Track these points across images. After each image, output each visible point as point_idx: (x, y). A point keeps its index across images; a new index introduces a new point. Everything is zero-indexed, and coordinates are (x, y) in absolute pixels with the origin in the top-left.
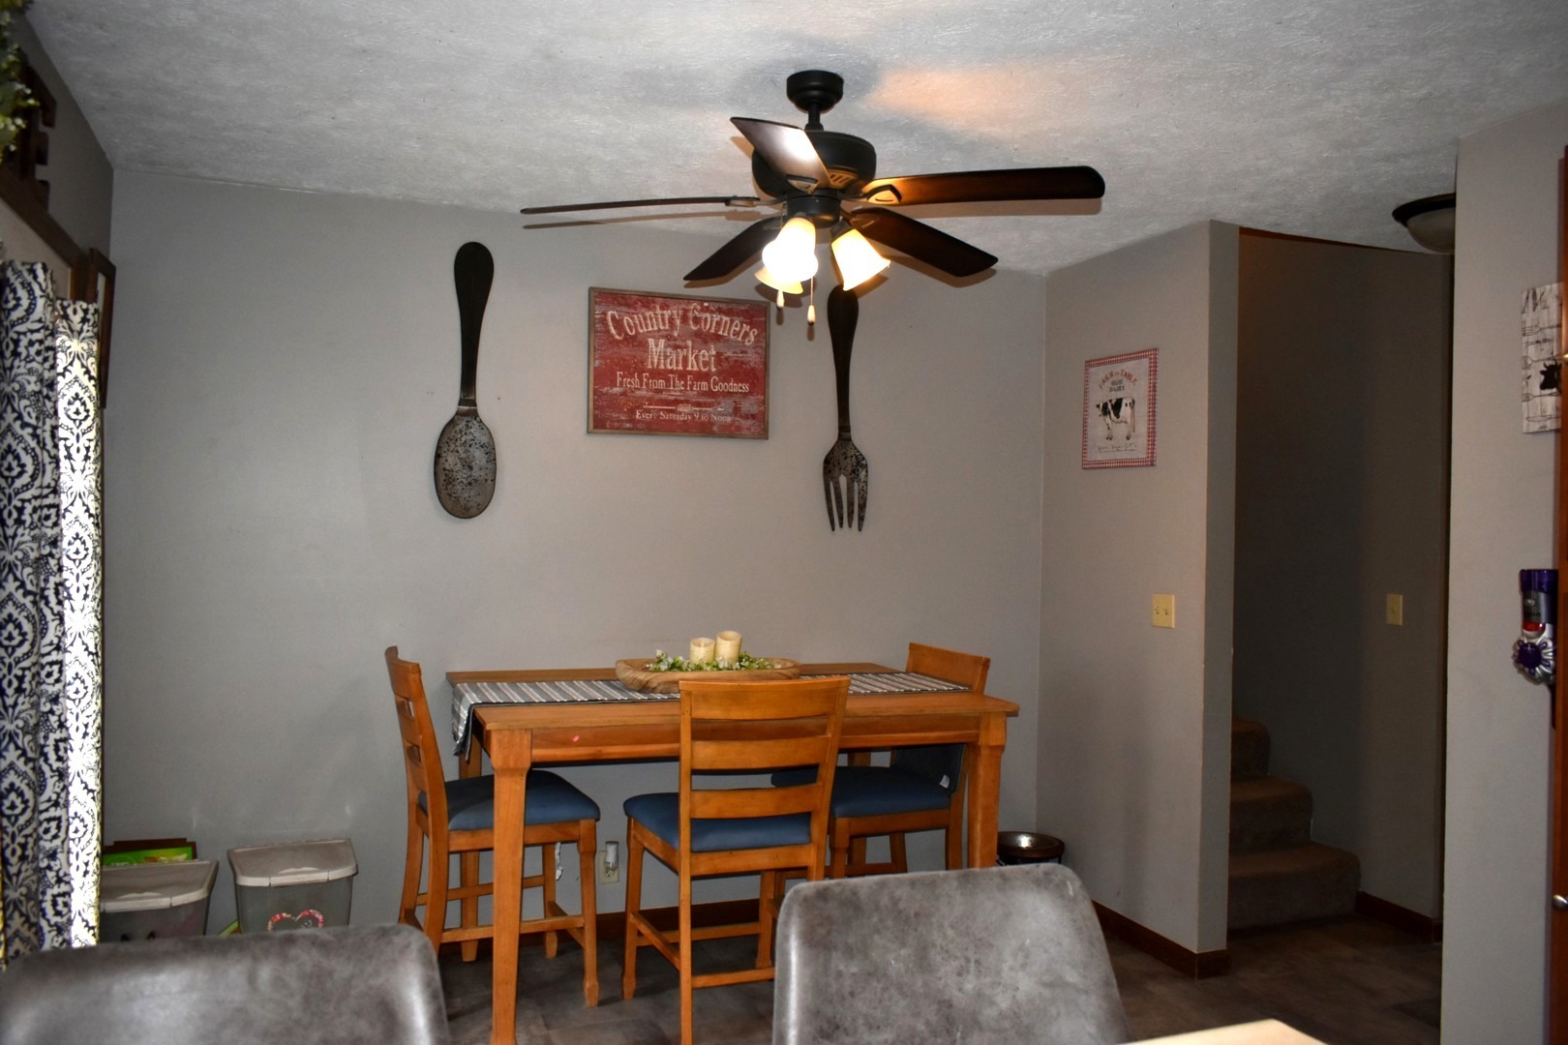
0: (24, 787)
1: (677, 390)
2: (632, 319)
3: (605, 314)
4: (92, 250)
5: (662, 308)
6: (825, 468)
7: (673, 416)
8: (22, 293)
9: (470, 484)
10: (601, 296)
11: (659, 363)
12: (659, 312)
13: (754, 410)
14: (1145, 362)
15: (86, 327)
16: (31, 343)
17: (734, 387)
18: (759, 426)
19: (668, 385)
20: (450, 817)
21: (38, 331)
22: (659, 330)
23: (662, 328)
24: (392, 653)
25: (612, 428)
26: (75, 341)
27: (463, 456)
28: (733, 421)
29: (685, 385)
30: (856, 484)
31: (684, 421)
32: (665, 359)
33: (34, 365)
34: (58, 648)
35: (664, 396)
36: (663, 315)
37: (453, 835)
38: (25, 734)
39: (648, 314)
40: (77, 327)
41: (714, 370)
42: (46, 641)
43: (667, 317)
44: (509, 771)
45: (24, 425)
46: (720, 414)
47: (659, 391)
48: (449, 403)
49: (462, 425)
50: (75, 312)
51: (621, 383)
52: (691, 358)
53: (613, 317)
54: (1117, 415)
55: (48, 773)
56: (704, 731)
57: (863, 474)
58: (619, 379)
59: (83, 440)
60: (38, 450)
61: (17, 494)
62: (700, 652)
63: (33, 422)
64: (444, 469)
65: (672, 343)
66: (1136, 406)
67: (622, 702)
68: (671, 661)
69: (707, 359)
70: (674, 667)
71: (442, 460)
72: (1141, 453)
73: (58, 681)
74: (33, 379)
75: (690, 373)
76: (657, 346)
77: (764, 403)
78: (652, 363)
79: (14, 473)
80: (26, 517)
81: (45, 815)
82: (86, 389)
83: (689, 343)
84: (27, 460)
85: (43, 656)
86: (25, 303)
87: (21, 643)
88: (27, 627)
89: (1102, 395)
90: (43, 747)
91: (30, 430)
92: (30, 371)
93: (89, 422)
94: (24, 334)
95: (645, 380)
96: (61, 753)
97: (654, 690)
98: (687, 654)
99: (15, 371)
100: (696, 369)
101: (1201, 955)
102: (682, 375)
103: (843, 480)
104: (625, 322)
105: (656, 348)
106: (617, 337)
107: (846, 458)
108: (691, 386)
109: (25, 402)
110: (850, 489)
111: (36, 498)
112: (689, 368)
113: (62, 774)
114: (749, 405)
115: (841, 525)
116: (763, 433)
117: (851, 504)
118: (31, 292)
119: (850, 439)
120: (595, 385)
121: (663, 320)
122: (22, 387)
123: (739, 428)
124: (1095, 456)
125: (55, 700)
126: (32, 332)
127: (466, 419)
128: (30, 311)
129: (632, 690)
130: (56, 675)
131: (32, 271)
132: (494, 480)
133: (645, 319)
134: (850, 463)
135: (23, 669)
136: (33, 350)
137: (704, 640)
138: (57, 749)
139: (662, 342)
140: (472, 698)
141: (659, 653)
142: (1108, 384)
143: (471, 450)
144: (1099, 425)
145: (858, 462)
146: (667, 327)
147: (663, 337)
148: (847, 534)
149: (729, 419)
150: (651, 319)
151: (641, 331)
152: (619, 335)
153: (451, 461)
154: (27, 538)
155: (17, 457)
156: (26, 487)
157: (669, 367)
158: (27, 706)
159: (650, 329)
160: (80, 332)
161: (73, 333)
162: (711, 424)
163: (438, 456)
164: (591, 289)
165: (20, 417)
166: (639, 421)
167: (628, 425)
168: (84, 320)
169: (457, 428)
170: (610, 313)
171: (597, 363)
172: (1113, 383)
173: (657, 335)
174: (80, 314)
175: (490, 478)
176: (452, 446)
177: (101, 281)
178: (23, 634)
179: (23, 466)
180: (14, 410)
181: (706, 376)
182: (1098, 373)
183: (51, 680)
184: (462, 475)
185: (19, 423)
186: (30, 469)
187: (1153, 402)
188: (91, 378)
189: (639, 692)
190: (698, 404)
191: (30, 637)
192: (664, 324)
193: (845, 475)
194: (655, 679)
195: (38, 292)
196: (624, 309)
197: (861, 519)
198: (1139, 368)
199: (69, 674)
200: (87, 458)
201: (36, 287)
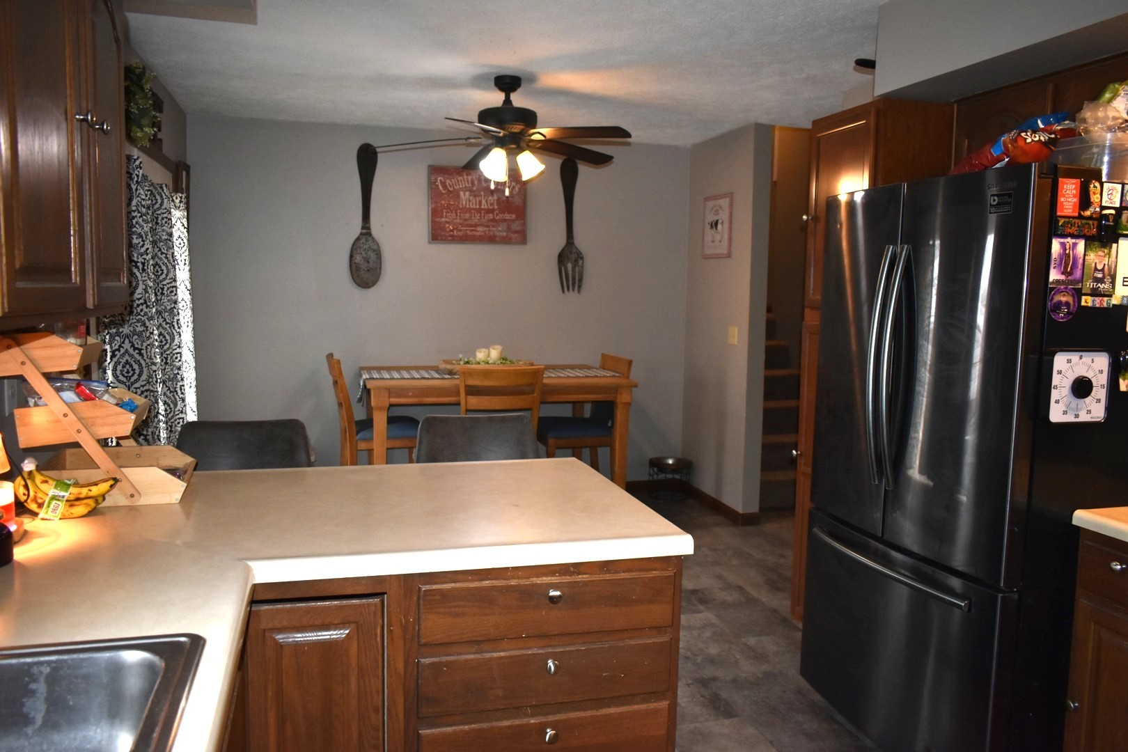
0: (170, 403)
1: (475, 220)
2: (451, 181)
3: (436, 179)
4: (180, 161)
5: (467, 175)
6: (559, 259)
7: (474, 233)
8: (158, 197)
9: (368, 270)
10: (435, 170)
11: (466, 204)
12: (465, 177)
13: (519, 228)
14: (728, 200)
15: (181, 205)
16: (163, 219)
17: (507, 216)
18: (521, 237)
19: (471, 217)
20: (358, 433)
21: (165, 213)
22: (466, 187)
23: (467, 185)
24: (330, 356)
25: (441, 240)
26: (177, 211)
27: (365, 256)
28: (507, 235)
29: (481, 216)
30: (577, 268)
31: (480, 236)
32: (469, 203)
33: (164, 227)
34: (179, 347)
35: (469, 222)
36: (467, 179)
37: (359, 442)
38: (170, 381)
39: (460, 178)
40: (178, 205)
41: (496, 207)
42: (175, 344)
43: (470, 180)
44: (380, 409)
45: (162, 253)
46: (500, 231)
47: (465, 220)
48: (356, 228)
49: (363, 240)
50: (177, 198)
51: (446, 216)
52: (484, 202)
53: (441, 180)
54: (716, 229)
55: (178, 399)
56: (472, 391)
57: (580, 262)
58: (445, 214)
59: (183, 257)
60: (168, 264)
61: (161, 282)
62: (480, 355)
63: (165, 252)
64: (355, 263)
65: (473, 194)
66: (724, 224)
67: (438, 379)
68: (466, 360)
69: (492, 201)
70: (467, 363)
71: (354, 258)
72: (725, 251)
73: (180, 361)
74: (164, 234)
75: (483, 209)
76: (465, 195)
77: (524, 224)
78: (462, 205)
79: (159, 274)
80: (165, 292)
81: (178, 417)
82: (183, 233)
83: (482, 193)
84: (164, 268)
85: (174, 350)
86: (159, 201)
87: (166, 344)
88: (168, 337)
89: (710, 218)
90: (176, 388)
91: (164, 255)
92: (163, 231)
93: (185, 248)
94: (160, 215)
95: (459, 214)
96: (183, 391)
97: (455, 374)
98: (475, 356)
99: (157, 230)
100: (486, 207)
101: (743, 515)
102: (479, 211)
103: (570, 266)
104: (447, 184)
105: (465, 196)
106: (443, 191)
107: (571, 253)
108: (484, 217)
109: (162, 244)
110: (573, 270)
111: (168, 284)
112: (483, 207)
113: (183, 400)
114: (516, 226)
115: (568, 290)
116: (524, 241)
117: (574, 279)
118: (161, 197)
119: (573, 243)
120: (432, 217)
121: (468, 181)
122: (160, 237)
123: (510, 239)
124: (708, 252)
125: (179, 369)
126: (163, 213)
127: (365, 237)
128: (161, 204)
129: (445, 374)
130: (179, 358)
131: (161, 188)
132: (380, 268)
133: (458, 181)
134: (573, 257)
135: (167, 355)
136: (164, 222)
137: (483, 350)
138: (181, 389)
139: (467, 193)
140: (365, 376)
141: (461, 356)
142: (713, 211)
143: (369, 253)
144: (709, 233)
145: (578, 256)
146: (470, 185)
147: (468, 191)
148: (572, 296)
149: (505, 234)
150: (461, 181)
151: (456, 188)
152: (444, 190)
153: (358, 259)
154: (166, 300)
155: (160, 267)
156: (164, 279)
157: (471, 206)
158: (169, 370)
159: (461, 186)
160: (179, 207)
161: (177, 208)
162: (495, 236)
163: (351, 256)
164: (429, 166)
165: (160, 250)
166: (456, 236)
167: (450, 238)
168: (181, 202)
169: (361, 242)
170: (439, 179)
171: (433, 206)
172: (715, 211)
173: (465, 189)
174: (179, 199)
175: (378, 267)
176: (359, 251)
177: (184, 173)
178: (166, 340)
179: (162, 270)
180: (158, 247)
181: (492, 211)
182: (710, 204)
183: (177, 360)
184: (364, 266)
185: (160, 252)
186: (165, 272)
187: (731, 223)
188: (185, 228)
189: (449, 375)
190: (488, 226)
191: (169, 341)
192: (468, 184)
193: (571, 263)
194: (457, 368)
195: (164, 197)
196: (447, 176)
197: (580, 287)
198: (725, 203)
199: (183, 359)
200: (185, 264)
201: (163, 194)
